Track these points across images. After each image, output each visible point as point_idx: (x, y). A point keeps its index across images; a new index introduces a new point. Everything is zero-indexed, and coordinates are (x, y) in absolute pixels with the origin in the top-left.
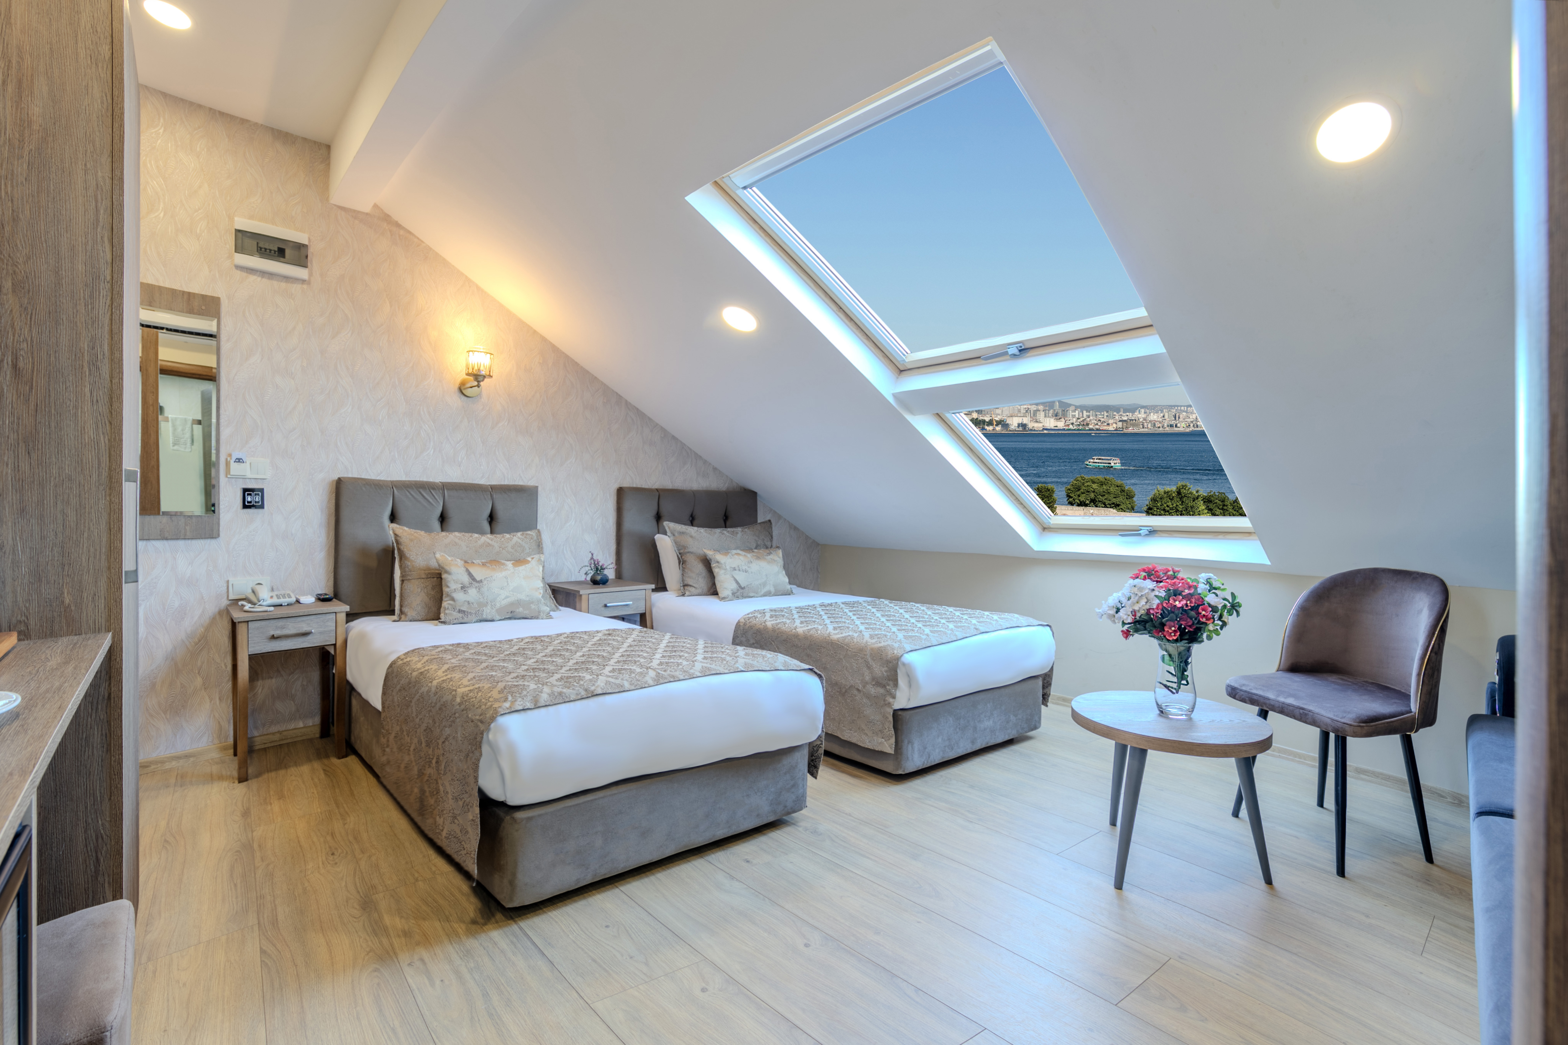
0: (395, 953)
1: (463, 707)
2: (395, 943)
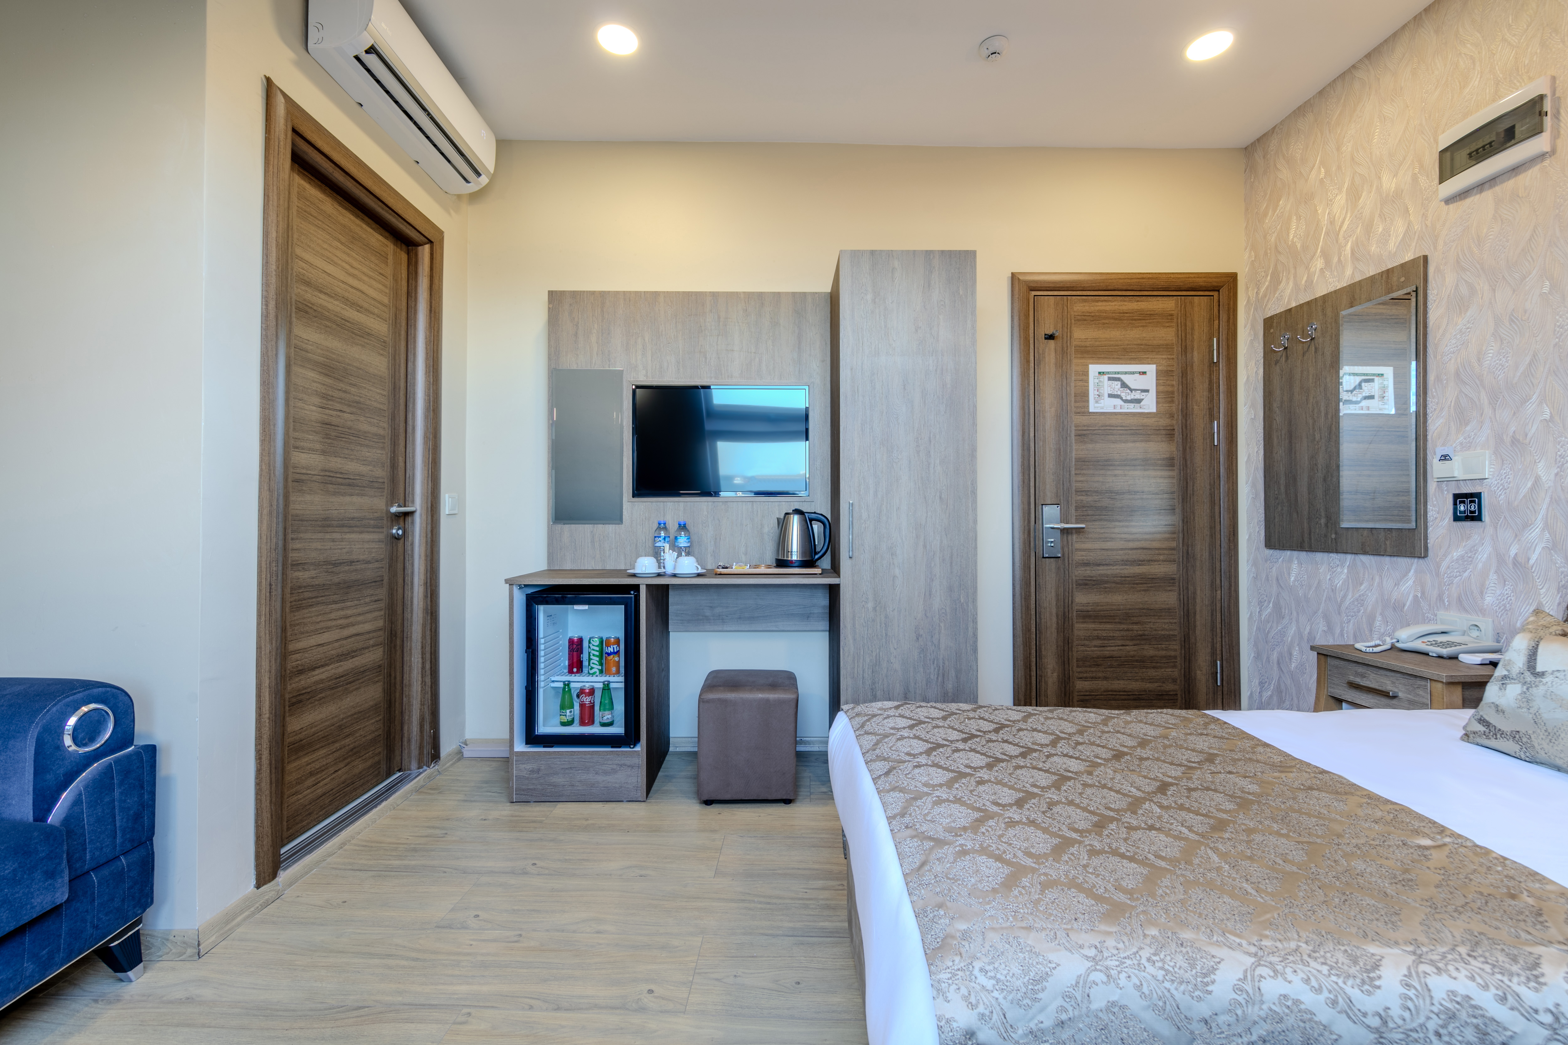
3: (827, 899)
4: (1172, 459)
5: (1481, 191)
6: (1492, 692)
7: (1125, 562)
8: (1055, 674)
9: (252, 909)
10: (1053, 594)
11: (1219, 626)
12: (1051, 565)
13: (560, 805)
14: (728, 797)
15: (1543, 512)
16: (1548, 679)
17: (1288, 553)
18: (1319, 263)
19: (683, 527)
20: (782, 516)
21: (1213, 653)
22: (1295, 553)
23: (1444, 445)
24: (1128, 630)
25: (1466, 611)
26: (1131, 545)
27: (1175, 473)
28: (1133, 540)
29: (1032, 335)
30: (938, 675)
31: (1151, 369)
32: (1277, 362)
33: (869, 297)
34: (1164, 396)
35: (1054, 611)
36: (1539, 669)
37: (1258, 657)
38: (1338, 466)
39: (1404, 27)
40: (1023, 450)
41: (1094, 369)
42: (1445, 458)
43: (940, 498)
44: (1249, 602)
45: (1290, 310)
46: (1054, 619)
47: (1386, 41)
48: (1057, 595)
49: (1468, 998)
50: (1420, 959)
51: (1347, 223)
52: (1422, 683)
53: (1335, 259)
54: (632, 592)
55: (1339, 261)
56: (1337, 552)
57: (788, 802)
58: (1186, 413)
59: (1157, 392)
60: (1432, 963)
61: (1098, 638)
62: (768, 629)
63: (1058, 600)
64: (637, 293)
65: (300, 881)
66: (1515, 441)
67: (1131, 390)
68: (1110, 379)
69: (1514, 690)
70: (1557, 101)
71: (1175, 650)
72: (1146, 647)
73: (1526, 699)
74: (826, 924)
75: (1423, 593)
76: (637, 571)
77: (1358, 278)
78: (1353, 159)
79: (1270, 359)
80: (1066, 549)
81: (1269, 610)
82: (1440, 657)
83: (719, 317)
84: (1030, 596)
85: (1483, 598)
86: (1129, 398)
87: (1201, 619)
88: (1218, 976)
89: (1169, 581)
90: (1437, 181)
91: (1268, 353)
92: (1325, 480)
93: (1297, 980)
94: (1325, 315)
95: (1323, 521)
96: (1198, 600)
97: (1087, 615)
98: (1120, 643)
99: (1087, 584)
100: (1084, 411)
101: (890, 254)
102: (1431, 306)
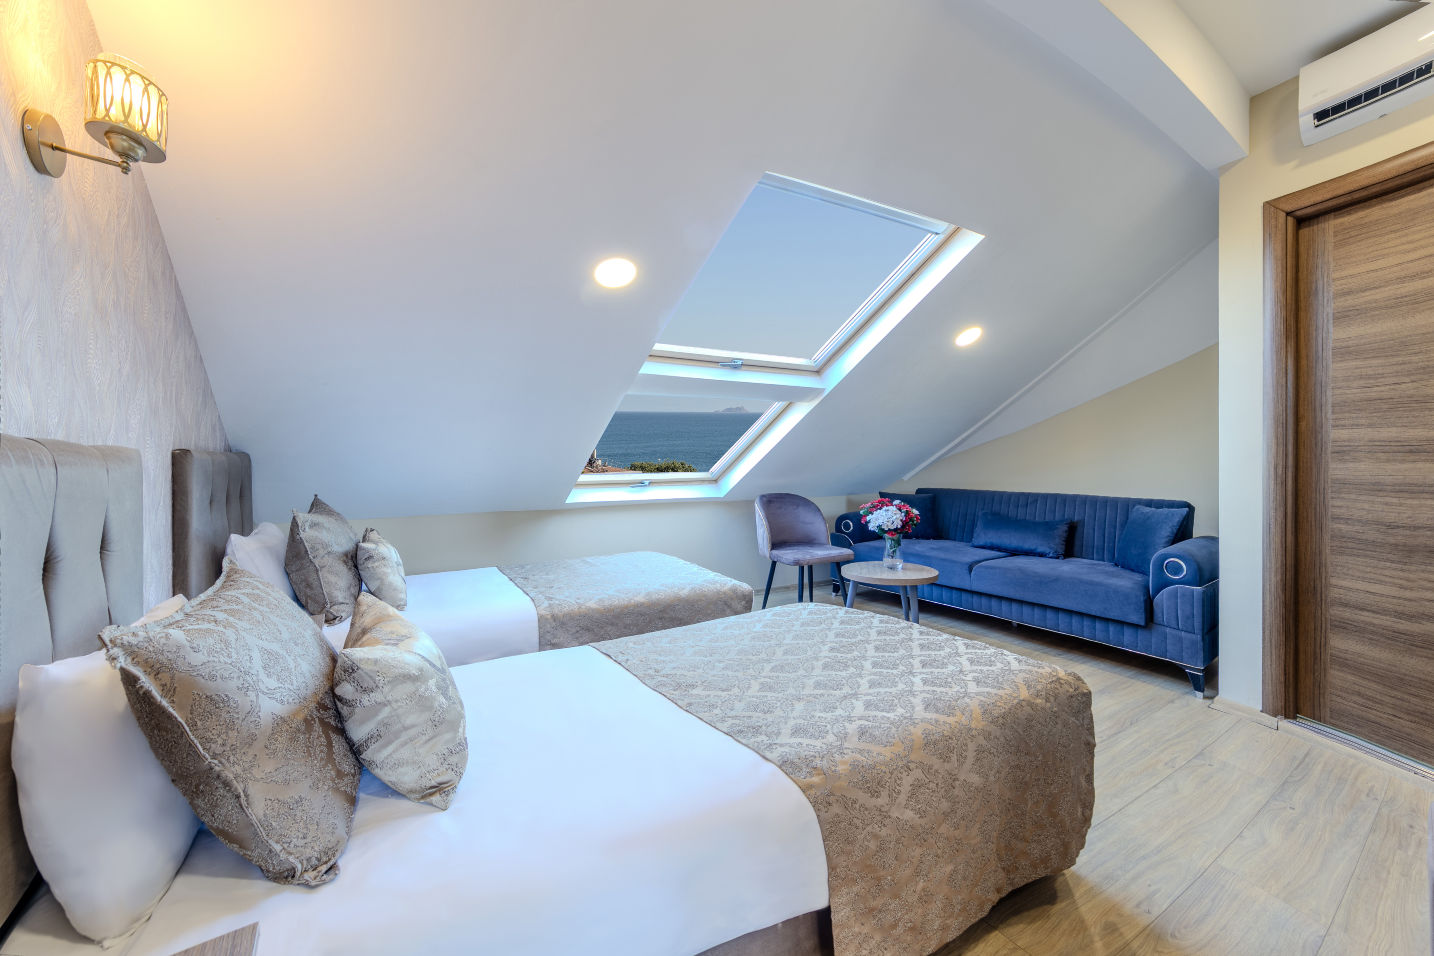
0: (1144, 929)
1: (1052, 699)
2: (1132, 934)
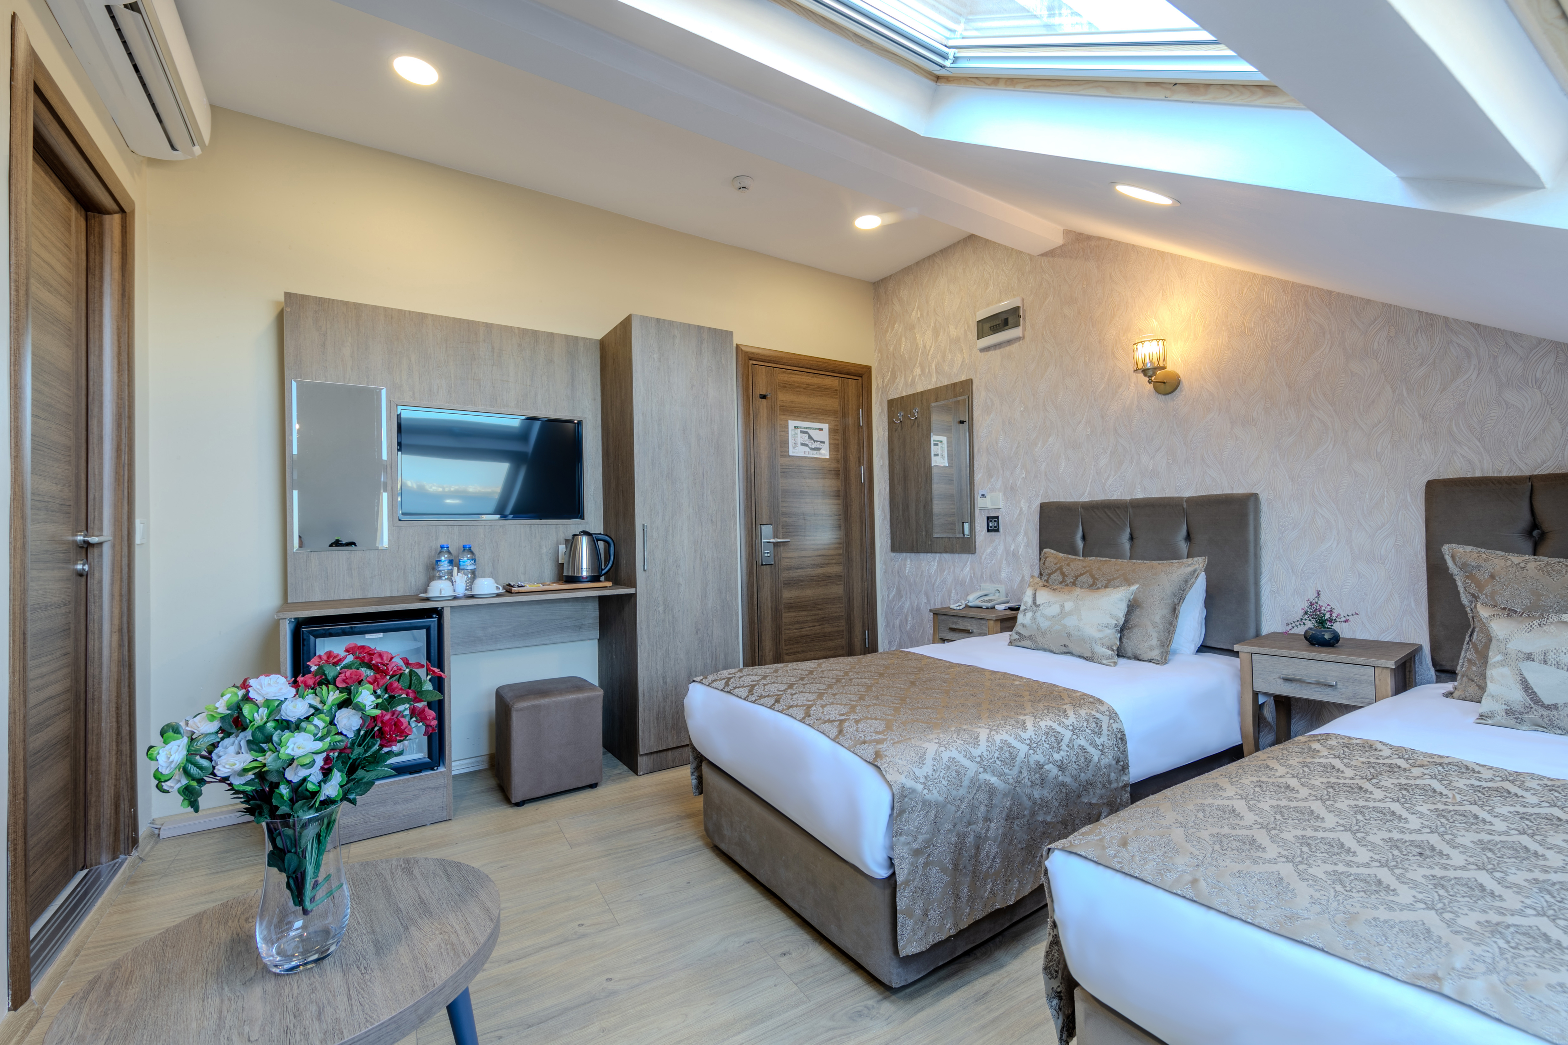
3: (674, 835)
4: (839, 491)
5: (995, 349)
6: (1021, 618)
7: (814, 566)
8: (771, 653)
9: (19, 1033)
10: (769, 592)
11: (866, 606)
12: (766, 570)
13: (353, 846)
14: (542, 794)
15: (1024, 527)
16: (1041, 607)
17: (904, 554)
18: (918, 371)
19: (467, 549)
20: (570, 538)
21: (863, 626)
22: (908, 554)
23: (982, 489)
24: (815, 615)
25: (993, 582)
26: (816, 553)
27: (840, 502)
28: (817, 550)
29: (751, 394)
30: (712, 659)
31: (826, 427)
32: (896, 430)
33: (656, 356)
34: (834, 447)
35: (770, 605)
36: (1038, 604)
37: (887, 625)
38: (931, 499)
39: (959, 242)
40: (747, 482)
41: (792, 424)
42: (983, 496)
43: (712, 520)
44: (882, 589)
45: (903, 397)
46: (770, 612)
47: (950, 246)
48: (772, 593)
49: (1051, 726)
50: (1035, 717)
51: (932, 349)
52: (984, 622)
53: (927, 370)
54: (434, 616)
55: (929, 371)
56: (931, 552)
57: (593, 786)
58: (846, 459)
59: (830, 444)
60: (1039, 718)
61: (798, 622)
62: (542, 643)
63: (772, 597)
64: (400, 312)
65: (52, 997)
66: (1012, 488)
67: (814, 441)
68: (802, 432)
69: (1029, 615)
70: (1024, 311)
71: (843, 626)
72: (826, 626)
73: (1034, 618)
74: (684, 847)
75: (974, 574)
76: (430, 595)
77: (939, 385)
78: (935, 311)
79: (892, 427)
80: (776, 558)
81: (894, 593)
82: (987, 608)
83: (493, 348)
84: (753, 595)
85: (1000, 574)
86: (813, 447)
87: (857, 603)
88: (980, 738)
89: (838, 577)
90: (976, 337)
91: (891, 423)
92: (924, 507)
93: (1004, 733)
94: (922, 404)
95: (924, 533)
96: (855, 590)
97: (793, 606)
98: (811, 624)
99: (791, 583)
100: (785, 454)
101: (671, 323)
102: (975, 408)
